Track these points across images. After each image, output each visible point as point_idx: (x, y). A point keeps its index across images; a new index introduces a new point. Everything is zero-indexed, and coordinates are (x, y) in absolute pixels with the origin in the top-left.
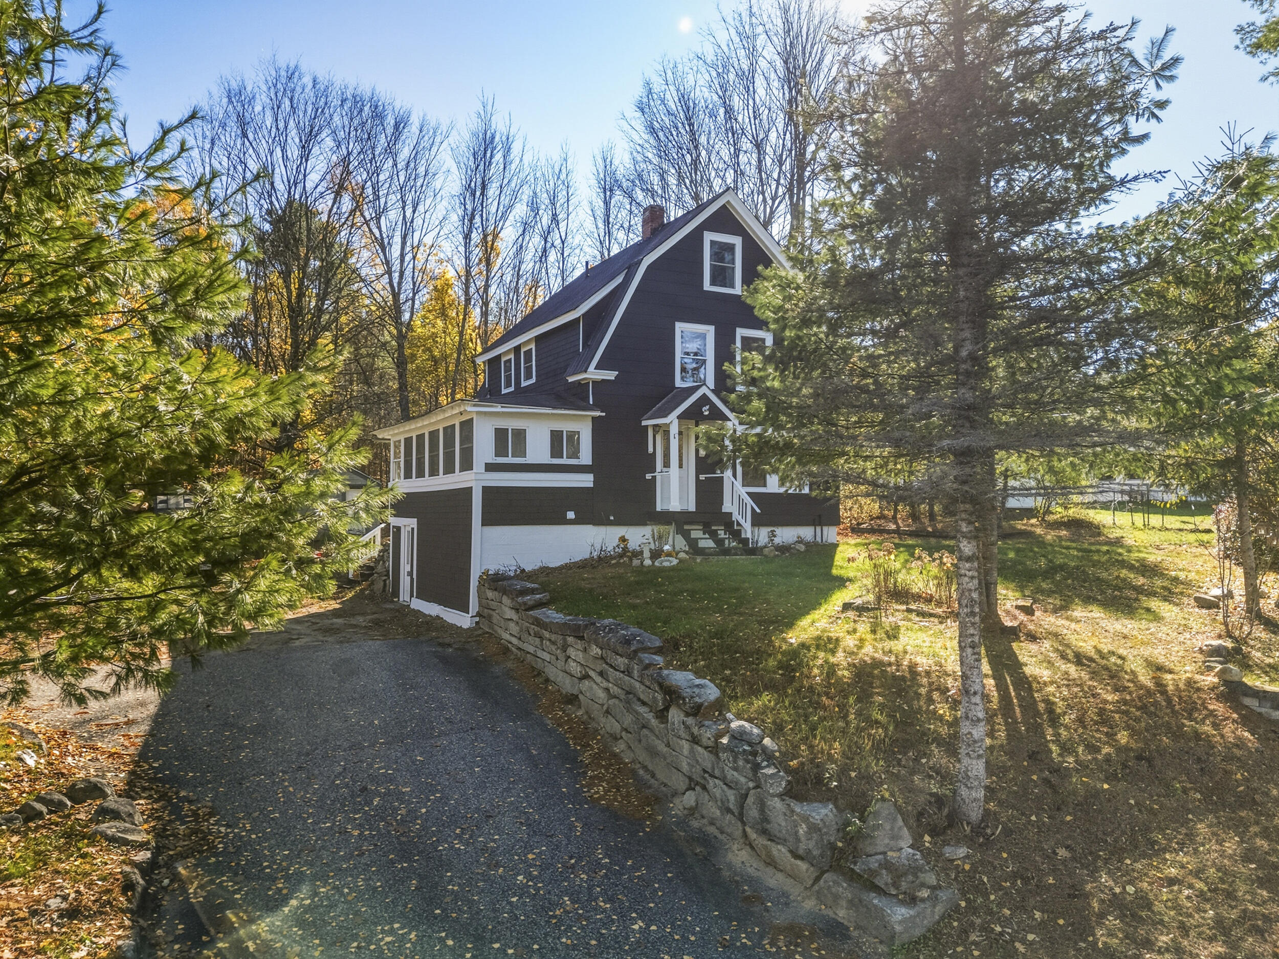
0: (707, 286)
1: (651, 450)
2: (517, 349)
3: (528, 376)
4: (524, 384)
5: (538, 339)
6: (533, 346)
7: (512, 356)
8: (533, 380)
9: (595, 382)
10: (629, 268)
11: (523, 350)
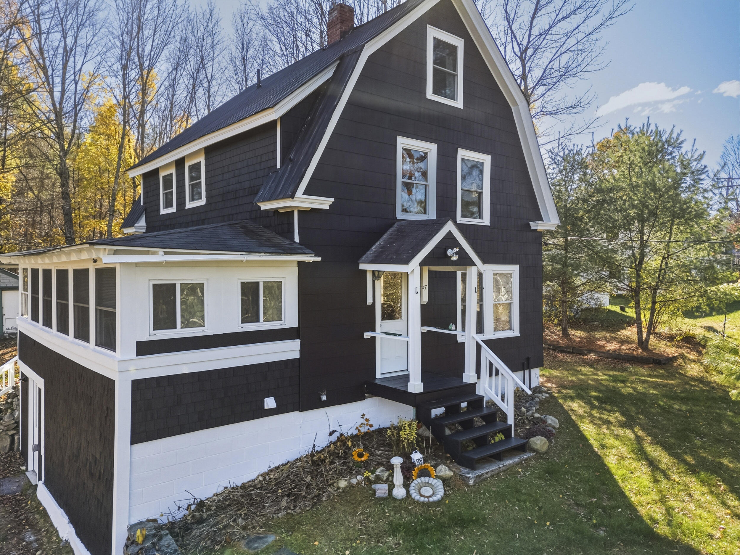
0: (430, 95)
1: (369, 301)
2: (180, 163)
3: (195, 195)
4: (189, 205)
5: (209, 151)
6: (201, 159)
7: (173, 171)
8: (202, 202)
9: (301, 212)
10: (341, 58)
11: (187, 164)
